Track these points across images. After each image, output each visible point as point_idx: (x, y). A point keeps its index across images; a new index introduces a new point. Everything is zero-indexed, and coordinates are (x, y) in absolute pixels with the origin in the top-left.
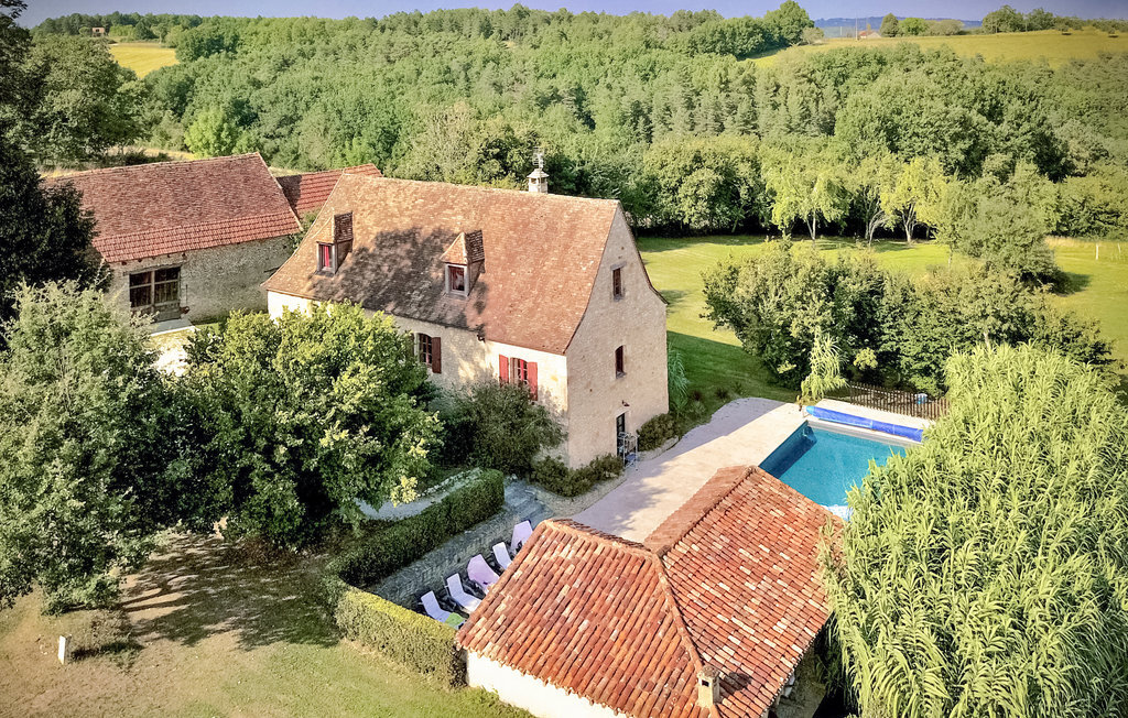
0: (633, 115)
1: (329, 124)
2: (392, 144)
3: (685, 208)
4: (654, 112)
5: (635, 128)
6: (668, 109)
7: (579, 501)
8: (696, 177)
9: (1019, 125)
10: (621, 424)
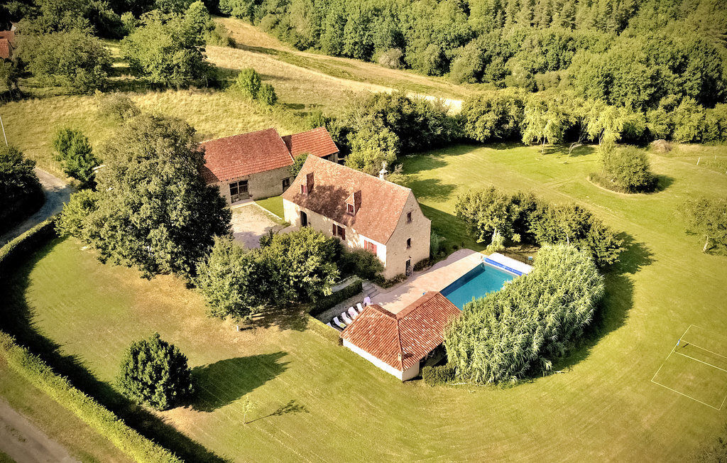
0: (495, 8)
1: (307, 9)
2: (344, 25)
3: (478, 133)
4: (508, 7)
5: (494, 18)
6: (518, 5)
7: (388, 289)
8: (485, 117)
9: (694, 74)
10: (408, 263)
